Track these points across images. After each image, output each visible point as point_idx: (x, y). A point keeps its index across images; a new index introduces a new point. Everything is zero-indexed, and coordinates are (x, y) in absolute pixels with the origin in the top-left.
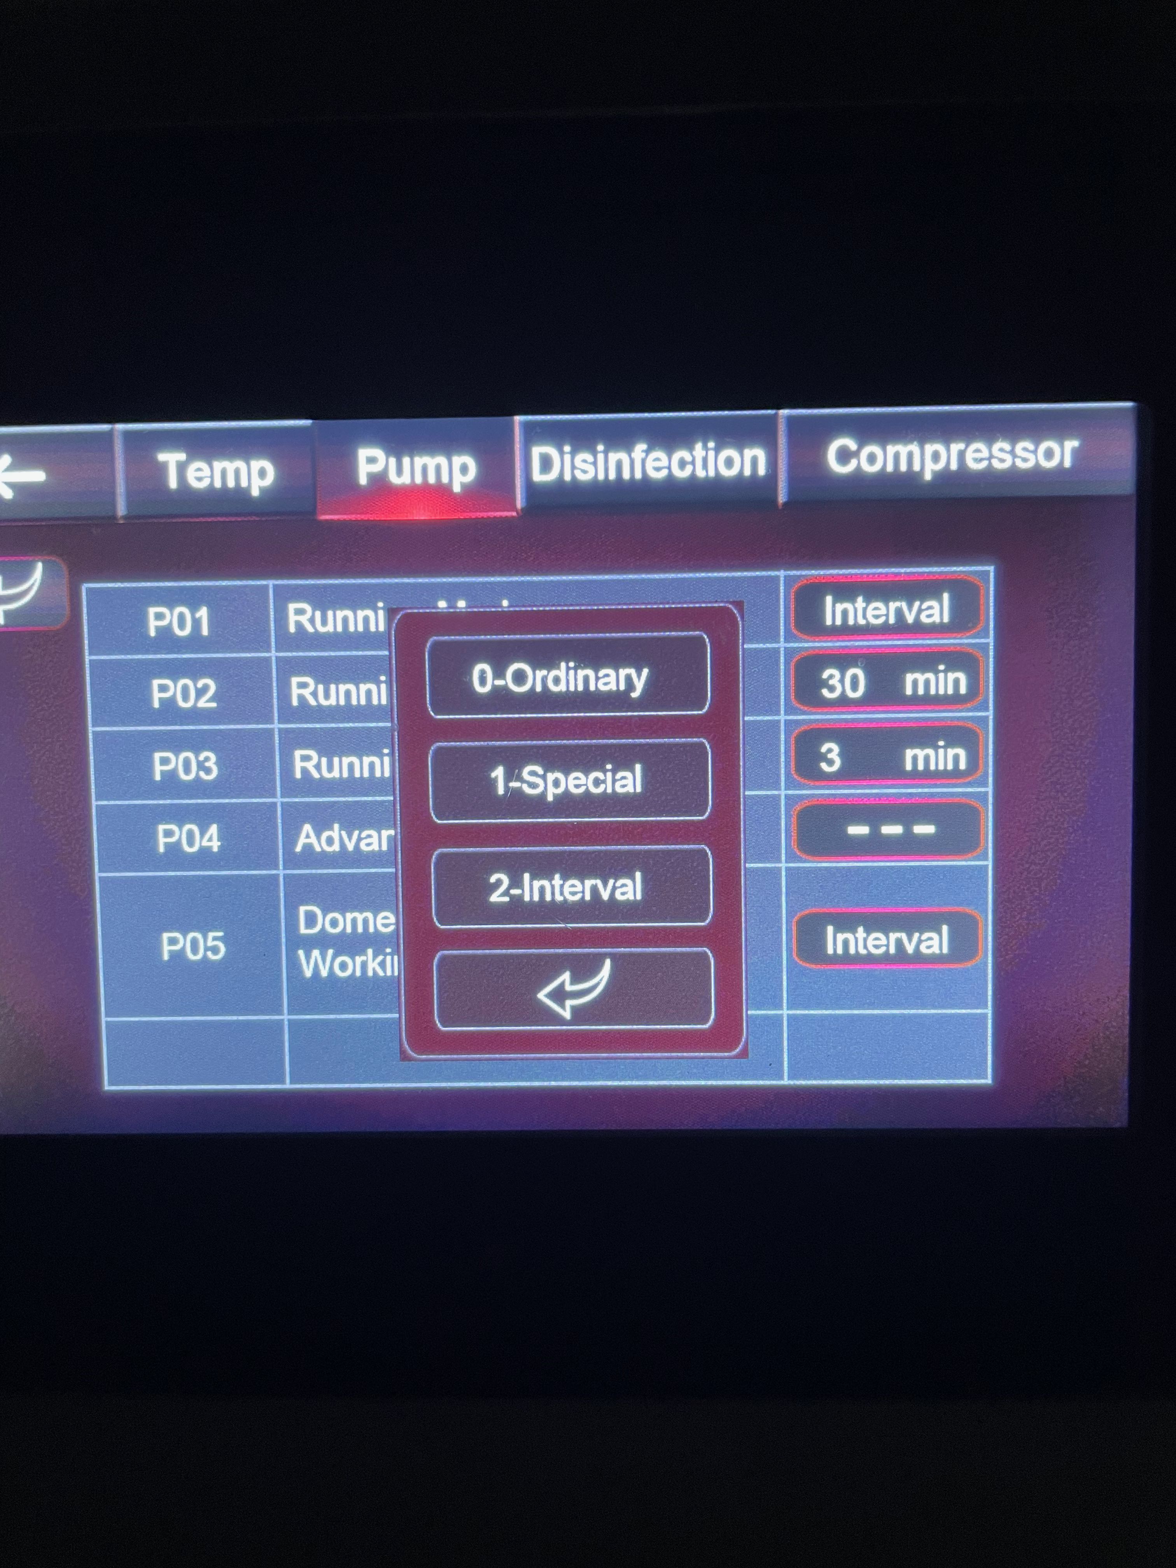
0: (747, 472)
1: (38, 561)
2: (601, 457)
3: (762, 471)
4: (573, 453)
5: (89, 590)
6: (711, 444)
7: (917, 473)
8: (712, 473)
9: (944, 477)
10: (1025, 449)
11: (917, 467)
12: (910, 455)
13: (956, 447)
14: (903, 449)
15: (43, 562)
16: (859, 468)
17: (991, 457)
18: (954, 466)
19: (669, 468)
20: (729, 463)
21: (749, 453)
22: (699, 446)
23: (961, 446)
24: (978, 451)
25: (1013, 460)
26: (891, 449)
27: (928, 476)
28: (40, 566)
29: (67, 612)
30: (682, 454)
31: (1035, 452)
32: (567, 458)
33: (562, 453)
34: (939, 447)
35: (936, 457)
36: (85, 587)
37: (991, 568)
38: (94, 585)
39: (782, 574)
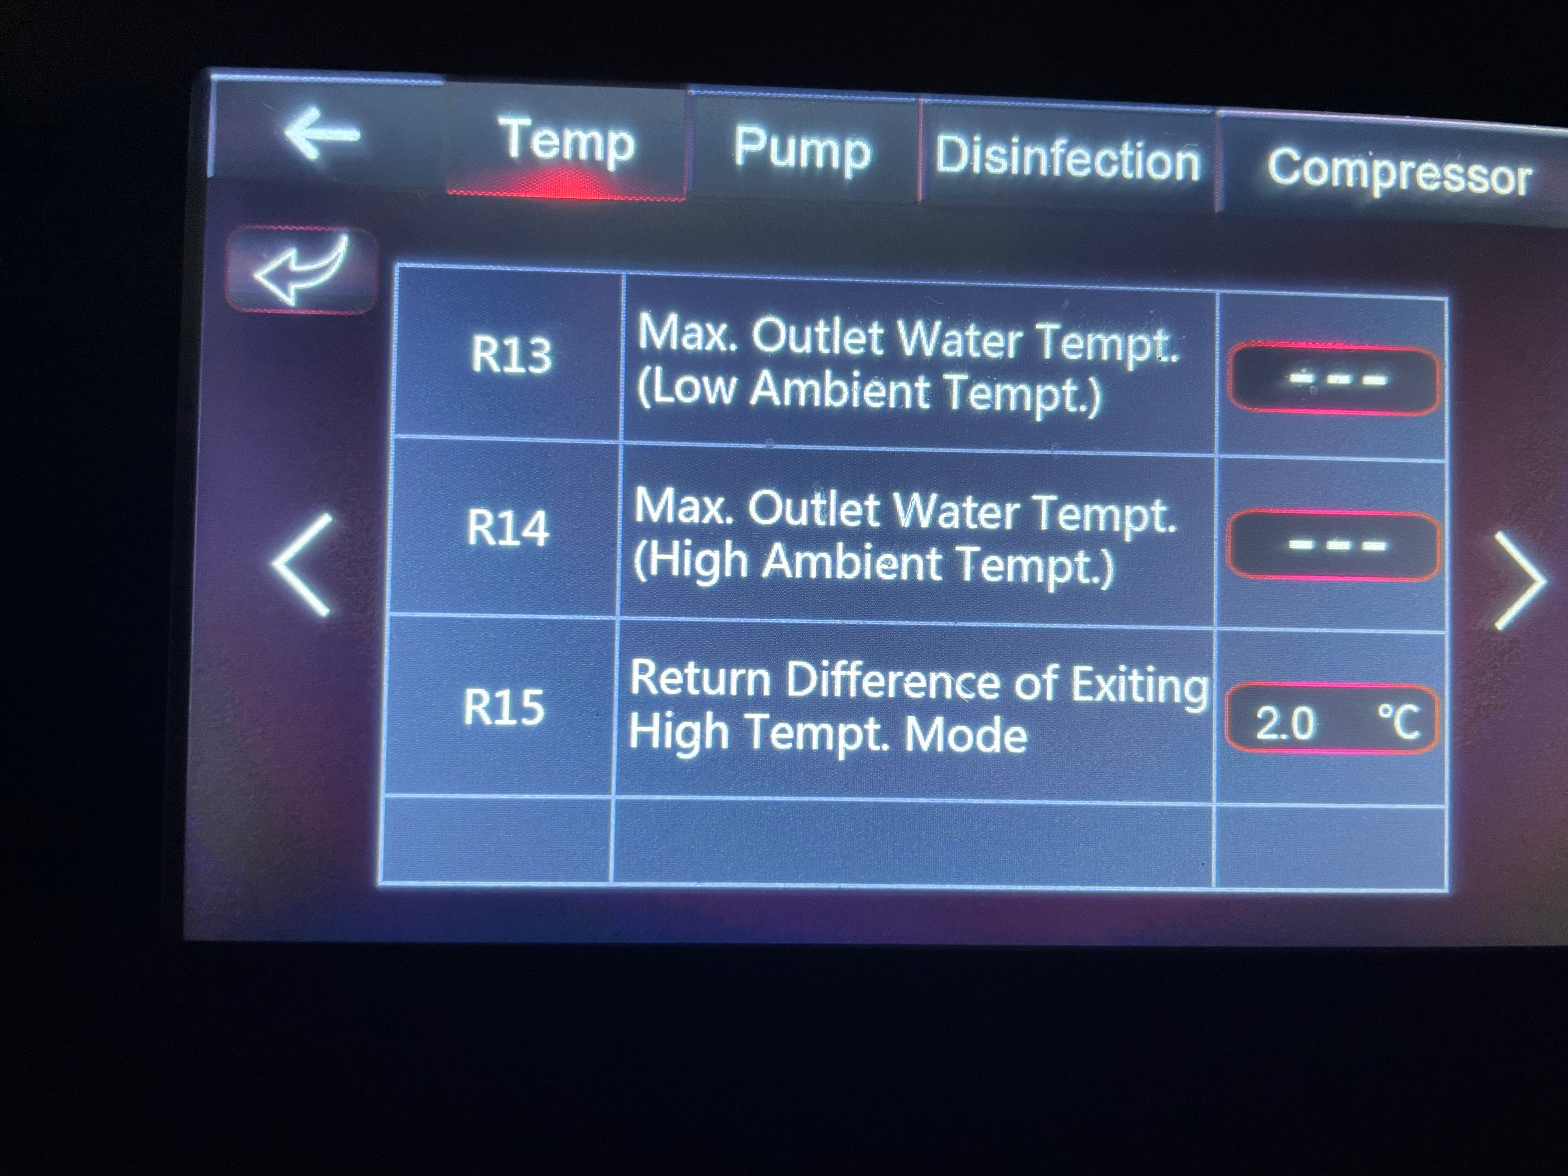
0: (1180, 176)
1: (343, 232)
2: (1015, 150)
3: (1195, 177)
4: (984, 145)
5: (403, 271)
6: (1140, 144)
7: (1364, 189)
8: (1140, 175)
9: (1393, 197)
10: (1478, 173)
11: (1365, 184)
12: (1358, 171)
13: (1406, 165)
14: (1350, 164)
15: (349, 234)
16: (1302, 180)
17: (1443, 178)
18: (1404, 185)
19: (1092, 165)
20: (1160, 165)
21: (1181, 156)
22: (1126, 145)
23: (1412, 164)
24: (1429, 171)
25: (1466, 183)
26: (1337, 163)
27: (1377, 194)
28: (345, 238)
29: (375, 293)
30: (1107, 152)
31: (1488, 177)
32: (977, 149)
33: (971, 144)
34: (1387, 163)
35: (1385, 174)
36: (398, 266)
37: (1445, 300)
38: (407, 265)
39: (1218, 292)
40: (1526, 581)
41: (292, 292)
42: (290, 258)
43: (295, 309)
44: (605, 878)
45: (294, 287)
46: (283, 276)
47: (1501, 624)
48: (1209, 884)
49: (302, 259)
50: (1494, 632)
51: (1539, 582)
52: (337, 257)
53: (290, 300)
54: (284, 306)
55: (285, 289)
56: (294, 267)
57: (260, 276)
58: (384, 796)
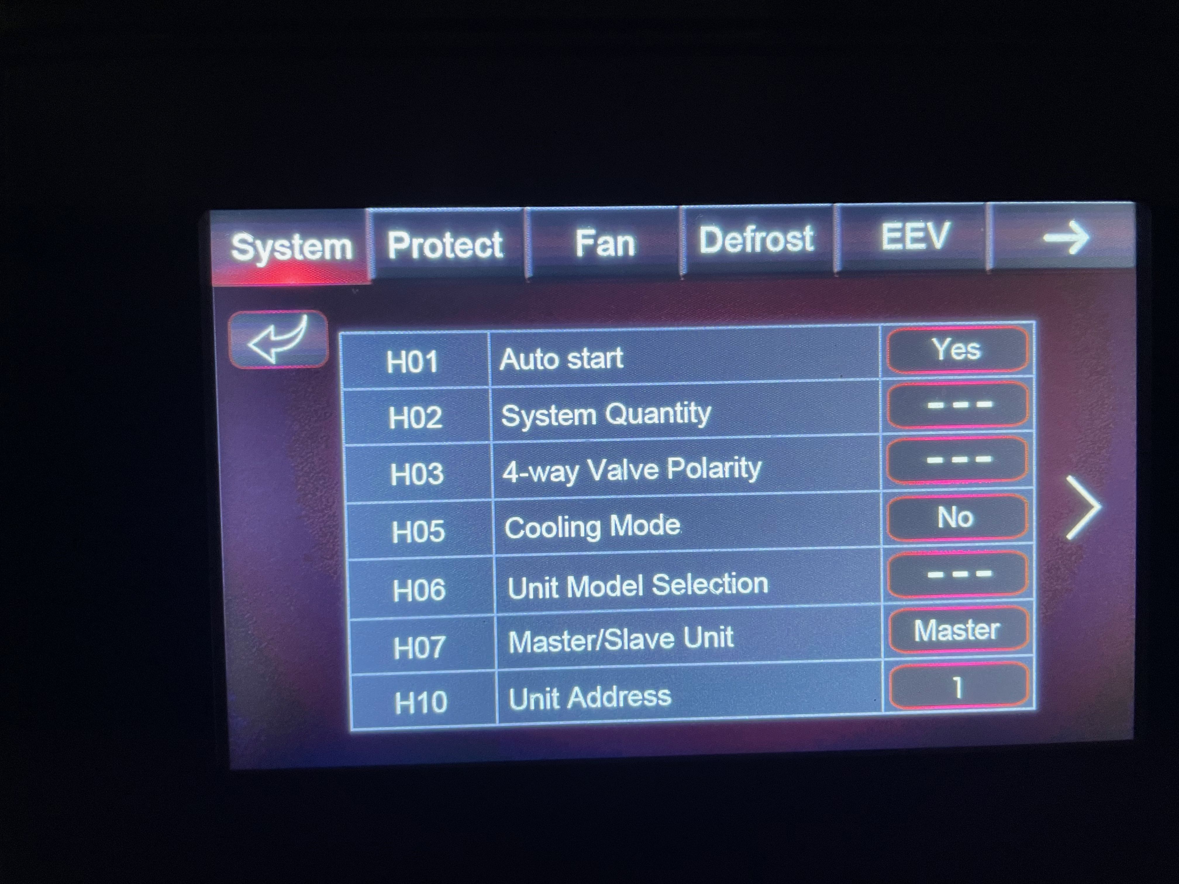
1: (305, 313)
5: (345, 338)
15: (308, 314)
28: (305, 318)
29: (327, 352)
36: (341, 334)
37: (1034, 323)
38: (348, 333)
39: (880, 325)
40: (1088, 507)
41: (273, 355)
42: (270, 332)
43: (275, 365)
44: (494, 721)
45: (274, 351)
46: (266, 344)
47: (1070, 536)
48: (880, 710)
49: (278, 333)
50: (1066, 542)
51: (1096, 507)
52: (300, 331)
53: (273, 360)
54: (269, 364)
55: (268, 352)
56: (273, 338)
57: (251, 345)
58: (350, 675)
